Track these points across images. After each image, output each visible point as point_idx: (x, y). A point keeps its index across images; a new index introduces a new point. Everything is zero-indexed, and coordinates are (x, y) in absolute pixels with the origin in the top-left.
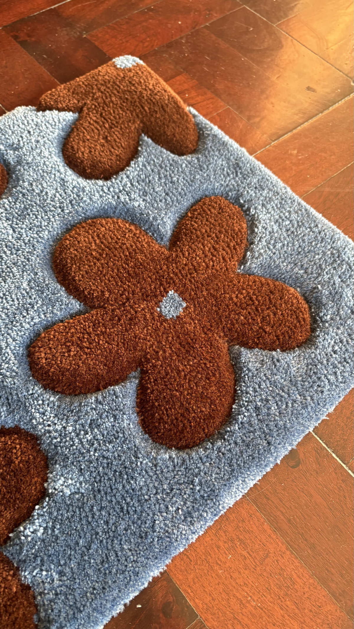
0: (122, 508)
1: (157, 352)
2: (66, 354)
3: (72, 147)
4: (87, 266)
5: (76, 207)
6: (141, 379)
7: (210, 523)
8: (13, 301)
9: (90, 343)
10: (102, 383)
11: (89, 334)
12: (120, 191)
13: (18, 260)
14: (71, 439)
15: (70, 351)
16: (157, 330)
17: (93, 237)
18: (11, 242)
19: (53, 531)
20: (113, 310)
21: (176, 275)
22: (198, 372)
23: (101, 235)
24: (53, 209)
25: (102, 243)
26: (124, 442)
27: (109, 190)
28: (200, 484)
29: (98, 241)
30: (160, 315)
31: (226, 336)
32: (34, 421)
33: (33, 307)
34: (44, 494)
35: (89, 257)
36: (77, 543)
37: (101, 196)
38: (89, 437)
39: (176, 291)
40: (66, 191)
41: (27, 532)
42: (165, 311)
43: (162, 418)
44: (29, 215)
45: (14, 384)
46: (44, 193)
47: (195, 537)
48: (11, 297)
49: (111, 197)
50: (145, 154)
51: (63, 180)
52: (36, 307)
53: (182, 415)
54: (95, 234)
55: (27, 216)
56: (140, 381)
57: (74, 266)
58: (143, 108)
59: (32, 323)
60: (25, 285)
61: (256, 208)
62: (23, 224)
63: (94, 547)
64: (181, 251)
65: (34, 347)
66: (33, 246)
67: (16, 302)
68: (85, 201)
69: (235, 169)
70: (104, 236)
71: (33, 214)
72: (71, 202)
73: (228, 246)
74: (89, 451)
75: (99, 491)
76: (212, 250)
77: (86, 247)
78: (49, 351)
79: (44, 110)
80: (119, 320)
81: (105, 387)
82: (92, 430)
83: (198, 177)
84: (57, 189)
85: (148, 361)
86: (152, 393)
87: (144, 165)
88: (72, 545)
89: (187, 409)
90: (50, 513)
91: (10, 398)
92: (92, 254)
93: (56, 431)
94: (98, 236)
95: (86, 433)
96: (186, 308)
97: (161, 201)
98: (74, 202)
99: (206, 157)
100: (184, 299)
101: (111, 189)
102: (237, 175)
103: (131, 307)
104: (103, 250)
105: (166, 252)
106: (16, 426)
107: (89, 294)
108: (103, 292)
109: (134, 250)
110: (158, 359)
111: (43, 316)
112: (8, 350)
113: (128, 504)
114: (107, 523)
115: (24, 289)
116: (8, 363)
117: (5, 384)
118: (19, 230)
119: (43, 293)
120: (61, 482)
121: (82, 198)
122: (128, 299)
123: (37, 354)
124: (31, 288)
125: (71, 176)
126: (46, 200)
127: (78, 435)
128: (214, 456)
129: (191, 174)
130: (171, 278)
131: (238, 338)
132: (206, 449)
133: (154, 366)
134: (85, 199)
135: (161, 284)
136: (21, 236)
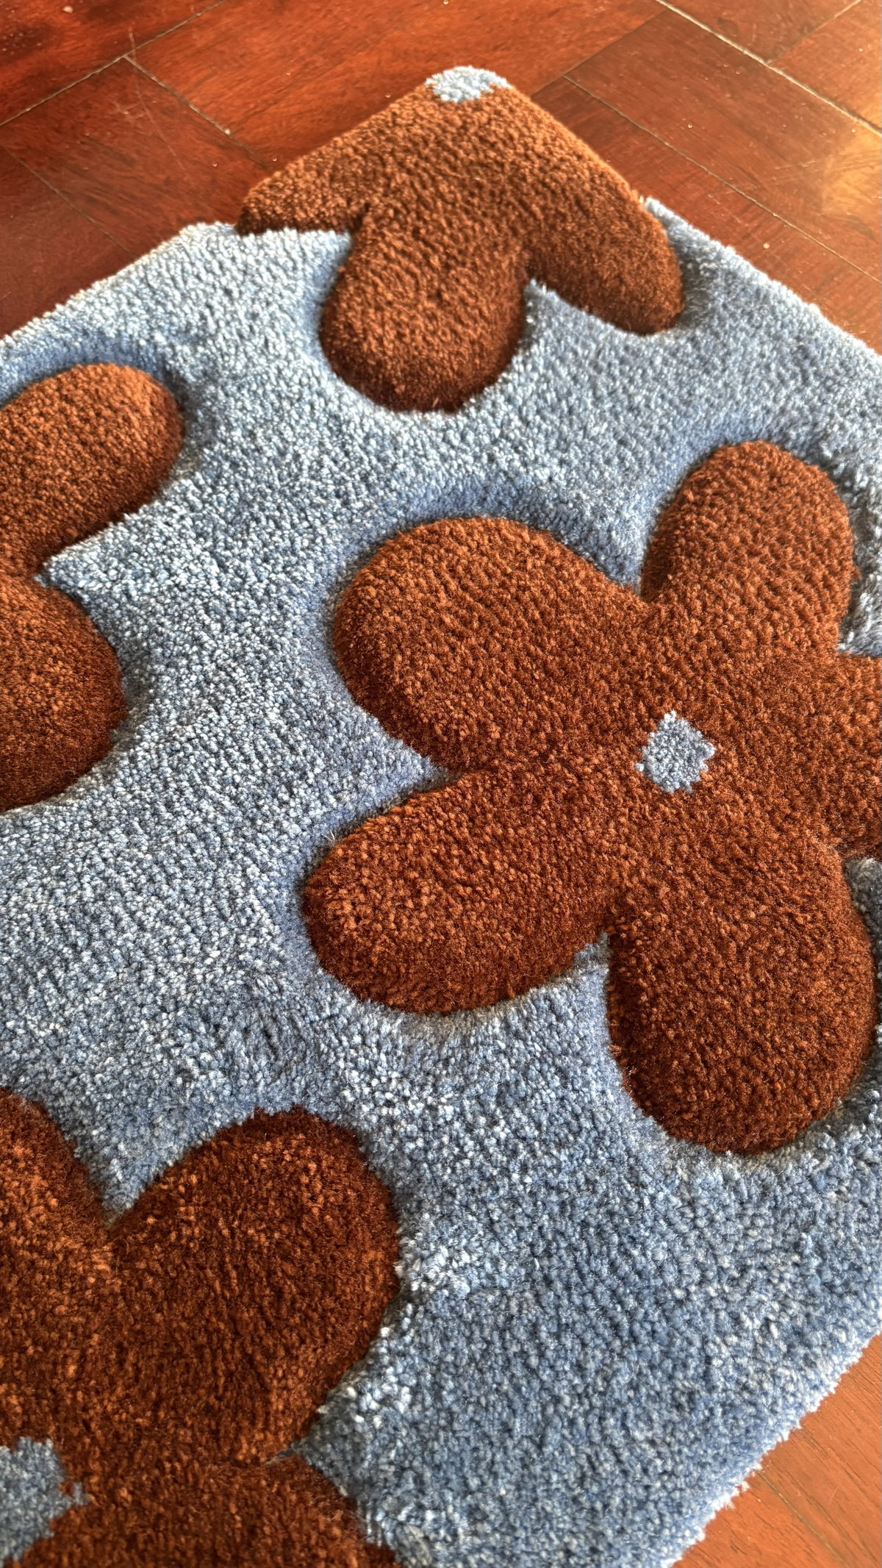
0: (616, 1327)
1: (653, 889)
2: (410, 904)
3: (349, 326)
4: (432, 657)
5: (381, 493)
6: (615, 965)
7: (855, 1357)
8: (248, 761)
9: (470, 870)
10: (514, 979)
11: (462, 844)
12: (495, 442)
13: (243, 647)
14: (456, 1140)
15: (417, 894)
16: (642, 824)
17: (438, 575)
18: (218, 598)
19: (438, 1397)
20: (517, 776)
21: (677, 667)
22: (776, 940)
23: (460, 569)
24: (318, 500)
25: (465, 588)
26: (598, 1141)
27: (463, 438)
28: (820, 1250)
29: (453, 585)
30: (647, 784)
31: (834, 831)
32: (347, 1093)
33: (303, 776)
34: (396, 1293)
35: (436, 630)
36: (507, 1429)
37: (444, 458)
38: (502, 1131)
39: (683, 713)
40: (348, 447)
41: (369, 1402)
42: (658, 771)
43: (688, 1073)
44: (258, 520)
45: (281, 990)
46: (289, 457)
47: (819, 1397)
48: (240, 749)
49: (471, 459)
50: (548, 333)
51: (336, 417)
52: (311, 775)
53: (746, 1061)
54: (444, 564)
55: (253, 524)
56: (613, 969)
57: (399, 658)
58: (527, 208)
59: (307, 821)
60: (273, 716)
61: (869, 470)
62: (245, 546)
63: (553, 1437)
64: (683, 599)
65: (318, 885)
66: (280, 607)
67: (257, 765)
68: (403, 475)
69: (798, 364)
70: (467, 570)
71: (268, 518)
72: (365, 478)
73: (809, 579)
74: (506, 1172)
75: (548, 1282)
76: (769, 594)
77: (424, 602)
78: (362, 897)
79: (259, 231)
80: (537, 801)
81: (521, 991)
82: (508, 1112)
83: (701, 390)
84: (321, 444)
85: (630, 914)
86: (654, 1001)
87: (549, 366)
88: (494, 1433)
89: (757, 1046)
90: (424, 1348)
91: (274, 1031)
92: (442, 622)
93: (411, 1118)
94: (452, 570)
95: (493, 1122)
96: (717, 759)
97: (608, 462)
98: (373, 478)
99: (717, 335)
100: (708, 735)
101: (471, 437)
102: (806, 381)
103: (565, 763)
104: (470, 609)
105: (641, 604)
106: (296, 1108)
107: (445, 733)
108: (482, 726)
109: (554, 604)
110: (659, 907)
111: (332, 800)
112: (252, 898)
113: (631, 1315)
114: (579, 1368)
115: (272, 727)
116: (256, 933)
117: (256, 992)
118: (237, 562)
119: (325, 736)
120: (441, 1259)
121: (394, 466)
122: (552, 742)
123: (330, 906)
124: (291, 724)
125: (354, 405)
126: (297, 478)
127: (470, 1129)
128: (845, 1173)
129: (680, 384)
130: (664, 678)
131: (868, 837)
132: (820, 1153)
133: (650, 928)
134: (401, 467)
135: (639, 696)
136: (244, 582)
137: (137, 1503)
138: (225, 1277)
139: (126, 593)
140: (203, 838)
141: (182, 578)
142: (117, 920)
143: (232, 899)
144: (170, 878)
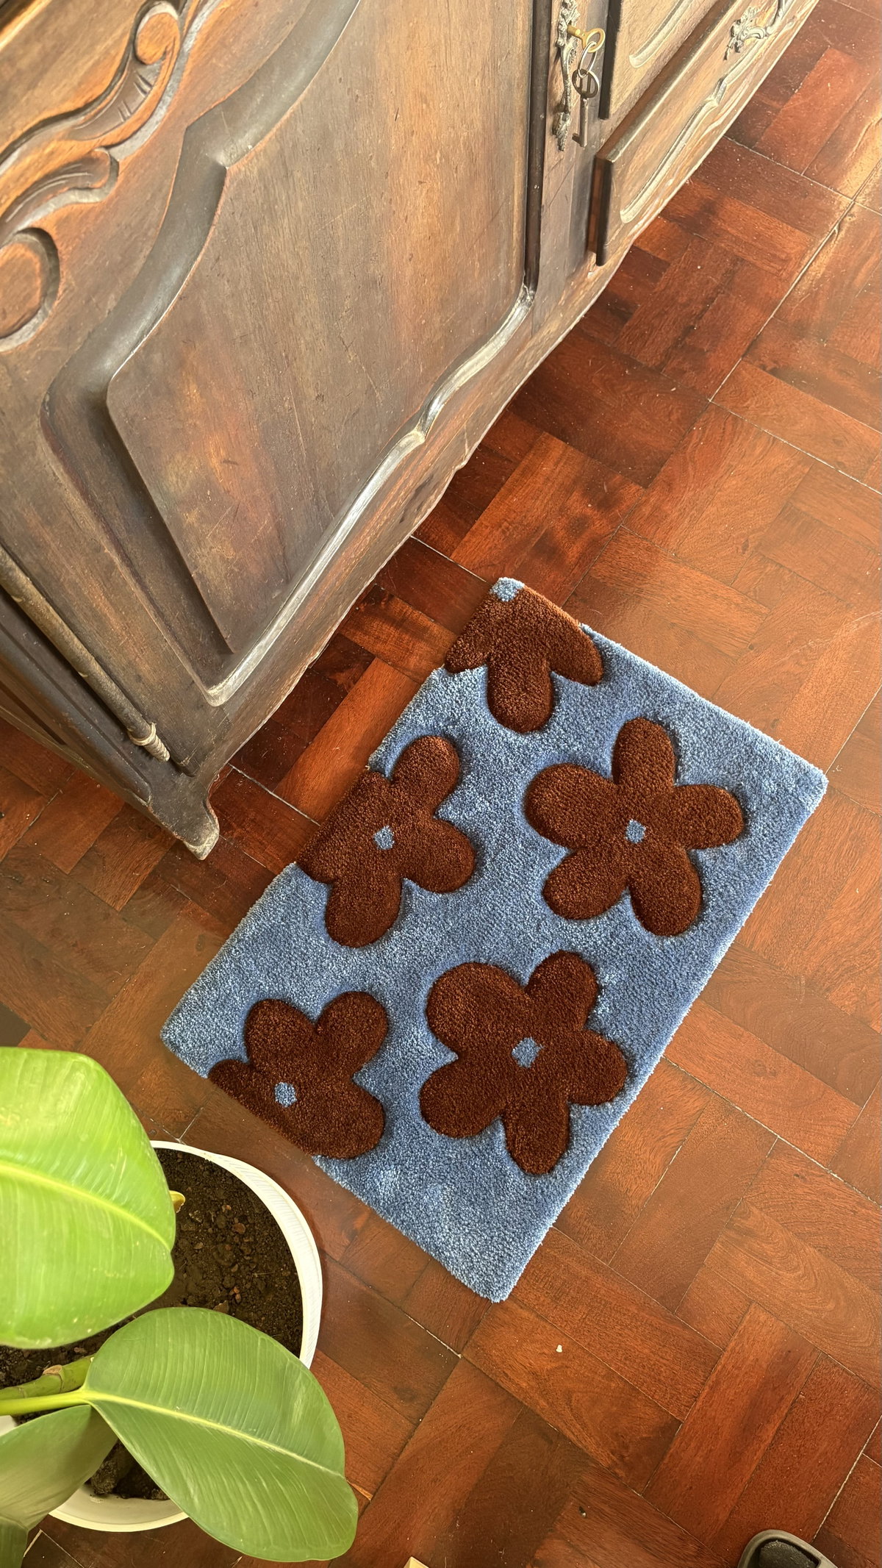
0: (652, 983)
1: (638, 872)
2: (575, 892)
3: (500, 707)
4: (560, 818)
5: (529, 766)
6: (632, 894)
7: (710, 976)
8: (518, 862)
9: (588, 879)
10: (607, 905)
11: (584, 872)
12: (558, 740)
13: (505, 827)
14: (603, 949)
15: (576, 889)
16: (631, 854)
17: (553, 790)
18: (492, 813)
19: (615, 1007)
20: (593, 848)
21: (630, 804)
22: (672, 879)
24: (511, 773)
25: (564, 794)
26: (638, 941)
27: (548, 741)
28: (697, 954)
29: (560, 794)
30: (630, 843)
31: (683, 844)
32: (573, 944)
33: (534, 862)
34: (599, 989)
35: (559, 809)
36: (633, 1010)
37: (544, 750)
38: (614, 944)
39: (634, 819)
40: (514, 752)
41: (600, 1012)
42: (632, 838)
43: (657, 919)
46: (497, 760)
47: (703, 987)
48: (515, 859)
49: (552, 748)
50: (564, 695)
51: (507, 742)
52: (537, 862)
53: (671, 913)
54: (554, 786)
55: (494, 786)
56: (632, 896)
57: (550, 820)
58: (545, 645)
59: (540, 875)
60: (520, 846)
61: (674, 724)
62: (494, 794)
63: (643, 1009)
64: (626, 781)
65: (548, 892)
66: (511, 812)
67: (521, 862)
68: (533, 758)
69: (646, 688)
70: (562, 787)
71: (498, 783)
72: (522, 762)
73: (662, 767)
74: (618, 954)
75: (634, 977)
76: (651, 774)
77: (553, 801)
78: (561, 893)
79: (458, 672)
80: (601, 855)
81: (609, 907)
82: (614, 939)
83: (617, 706)
84: (505, 753)
85: (633, 881)
86: (644, 903)
87: (568, 708)
88: (630, 1011)
89: (673, 908)
90: (609, 998)
92: (560, 806)
93: (591, 946)
94: (558, 789)
95: (611, 943)
96: (647, 831)
97: (594, 739)
98: (525, 762)
99: (617, 683)
100: (643, 824)
101: (550, 740)
102: (649, 695)
103: (605, 841)
104: (566, 800)
105: (615, 786)
106: (560, 950)
107: (570, 840)
108: (580, 836)
109: (590, 793)
110: (640, 877)
111: (545, 867)
112: (532, 900)
113: (655, 979)
114: (646, 994)
115: (521, 850)
116: (536, 909)
118: (494, 800)
119: (537, 849)
120: (607, 977)
121: (530, 756)
122: (600, 836)
123: (553, 898)
124: (526, 848)
125: (511, 736)
126: (502, 767)
127: (606, 945)
128: (700, 934)
129: (609, 705)
130: (627, 808)
131: (692, 844)
132: (693, 931)
133: (639, 884)
134: (532, 756)
135: (621, 816)
136: (498, 806)
137: (555, 1045)
138: (558, 994)
139: (464, 817)
140: (514, 886)
141: (480, 809)
142: (500, 914)
143: (527, 902)
144: (509, 900)
